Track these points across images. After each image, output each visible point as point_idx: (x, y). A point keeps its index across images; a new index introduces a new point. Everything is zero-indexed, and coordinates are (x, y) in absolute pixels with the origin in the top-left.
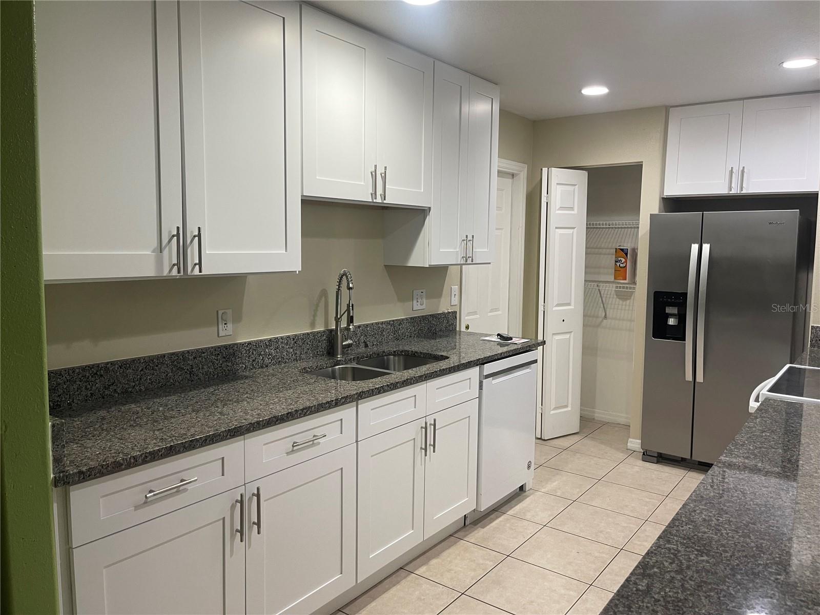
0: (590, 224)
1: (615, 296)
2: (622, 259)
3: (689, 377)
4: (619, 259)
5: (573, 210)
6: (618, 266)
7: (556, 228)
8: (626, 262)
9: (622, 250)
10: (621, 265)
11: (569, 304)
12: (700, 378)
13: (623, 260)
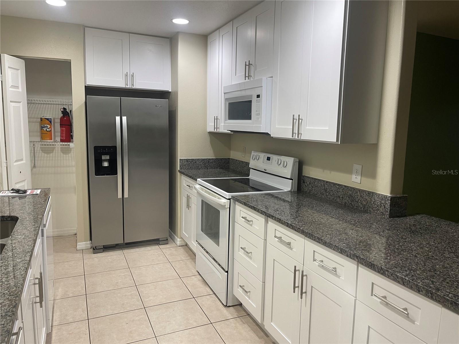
0: (29, 100)
1: (41, 152)
2: (47, 125)
3: (120, 196)
4: (46, 125)
5: (18, 89)
6: (45, 130)
7: (11, 102)
8: (51, 127)
9: (48, 119)
10: (48, 130)
11: (22, 160)
12: (126, 195)
13: (49, 126)
